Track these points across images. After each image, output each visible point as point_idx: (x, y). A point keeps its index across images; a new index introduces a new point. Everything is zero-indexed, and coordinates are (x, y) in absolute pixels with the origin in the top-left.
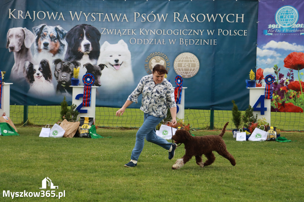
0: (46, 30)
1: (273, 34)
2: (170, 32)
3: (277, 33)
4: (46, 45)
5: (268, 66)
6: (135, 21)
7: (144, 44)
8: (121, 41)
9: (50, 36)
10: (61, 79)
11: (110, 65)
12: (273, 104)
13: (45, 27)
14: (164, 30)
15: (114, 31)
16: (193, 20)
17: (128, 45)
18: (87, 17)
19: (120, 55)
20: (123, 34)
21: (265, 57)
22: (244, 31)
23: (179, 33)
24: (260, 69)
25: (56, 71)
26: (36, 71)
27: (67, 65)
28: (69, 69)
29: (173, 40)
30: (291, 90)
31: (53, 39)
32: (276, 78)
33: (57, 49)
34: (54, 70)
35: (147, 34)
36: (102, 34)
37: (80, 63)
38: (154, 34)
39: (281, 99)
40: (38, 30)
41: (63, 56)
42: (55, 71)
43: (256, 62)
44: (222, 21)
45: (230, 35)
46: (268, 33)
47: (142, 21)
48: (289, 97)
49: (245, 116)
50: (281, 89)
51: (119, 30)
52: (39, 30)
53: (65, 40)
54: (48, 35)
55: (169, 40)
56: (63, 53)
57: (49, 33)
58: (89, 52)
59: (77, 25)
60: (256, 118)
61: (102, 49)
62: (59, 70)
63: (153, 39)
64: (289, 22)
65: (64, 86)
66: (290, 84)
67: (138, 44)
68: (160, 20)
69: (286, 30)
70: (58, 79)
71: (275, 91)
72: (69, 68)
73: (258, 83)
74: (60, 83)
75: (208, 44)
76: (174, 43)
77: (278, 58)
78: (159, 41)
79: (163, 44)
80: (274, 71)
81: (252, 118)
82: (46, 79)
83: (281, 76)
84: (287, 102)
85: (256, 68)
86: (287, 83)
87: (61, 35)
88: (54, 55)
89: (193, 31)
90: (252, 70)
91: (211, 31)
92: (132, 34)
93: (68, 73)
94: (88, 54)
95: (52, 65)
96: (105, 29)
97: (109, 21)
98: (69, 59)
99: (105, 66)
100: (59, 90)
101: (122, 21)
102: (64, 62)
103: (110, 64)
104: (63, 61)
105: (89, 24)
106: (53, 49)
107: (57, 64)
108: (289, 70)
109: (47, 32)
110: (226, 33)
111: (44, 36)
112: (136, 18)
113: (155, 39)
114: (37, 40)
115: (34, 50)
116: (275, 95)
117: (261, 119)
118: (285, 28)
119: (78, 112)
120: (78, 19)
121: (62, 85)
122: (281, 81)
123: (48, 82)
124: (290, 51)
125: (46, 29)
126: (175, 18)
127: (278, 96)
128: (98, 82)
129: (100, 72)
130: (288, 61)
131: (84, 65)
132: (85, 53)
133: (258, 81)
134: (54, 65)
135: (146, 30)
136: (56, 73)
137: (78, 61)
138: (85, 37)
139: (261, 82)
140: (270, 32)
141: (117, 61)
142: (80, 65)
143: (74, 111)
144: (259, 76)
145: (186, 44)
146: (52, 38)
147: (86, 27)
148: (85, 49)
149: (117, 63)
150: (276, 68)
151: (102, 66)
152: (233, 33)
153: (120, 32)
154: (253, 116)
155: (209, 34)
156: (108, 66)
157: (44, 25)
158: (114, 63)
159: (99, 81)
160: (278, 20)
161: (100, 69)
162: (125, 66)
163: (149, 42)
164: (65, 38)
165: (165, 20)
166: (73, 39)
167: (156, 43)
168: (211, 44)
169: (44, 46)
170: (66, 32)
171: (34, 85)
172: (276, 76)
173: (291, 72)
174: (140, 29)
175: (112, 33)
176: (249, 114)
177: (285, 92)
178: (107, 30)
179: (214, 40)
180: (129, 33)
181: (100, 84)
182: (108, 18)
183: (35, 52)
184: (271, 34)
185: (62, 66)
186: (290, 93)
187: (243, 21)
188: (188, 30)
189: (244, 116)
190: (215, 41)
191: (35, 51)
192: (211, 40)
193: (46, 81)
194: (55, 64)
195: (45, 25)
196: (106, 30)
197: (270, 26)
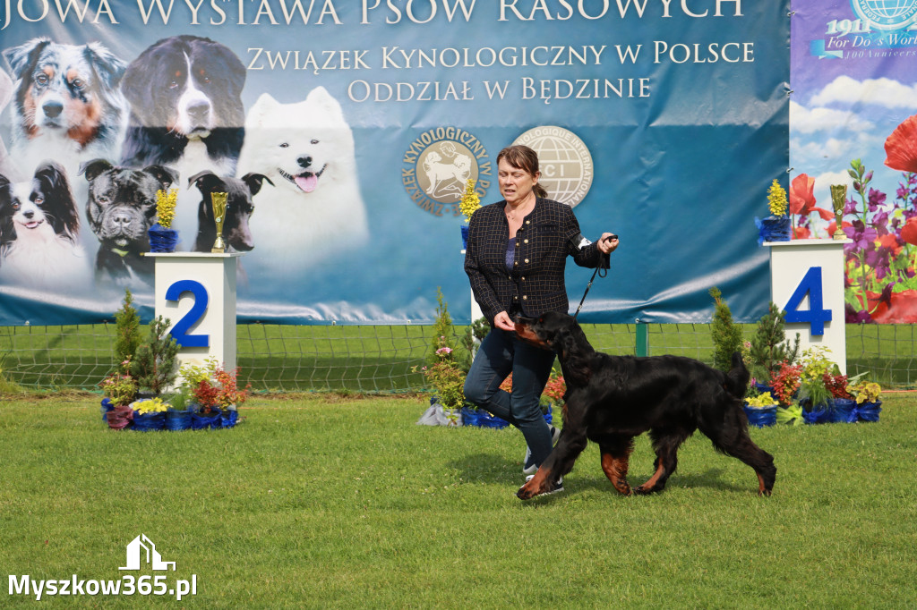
0: (51, 59)
1: (845, 54)
2: (486, 57)
3: (857, 49)
4: (53, 110)
5: (831, 164)
6: (365, 21)
7: (399, 99)
8: (319, 93)
9: (66, 80)
10: (112, 230)
11: (281, 177)
12: (853, 297)
13: (49, 49)
14: (466, 50)
15: (293, 55)
16: (566, 12)
17: (342, 106)
18: (195, 12)
19: (315, 142)
20: (324, 67)
21: (819, 136)
22: (742, 47)
23: (519, 60)
24: (803, 177)
25: (94, 200)
26: (19, 203)
27: (133, 181)
28: (140, 194)
29: (497, 85)
30: (912, 246)
31: (77, 92)
32: (859, 207)
33: (91, 124)
34: (86, 198)
35: (408, 66)
36: (250, 68)
37: (175, 171)
38: (433, 64)
39: (880, 277)
40: (21, 58)
41: (115, 150)
42: (88, 203)
43: (788, 152)
44: (666, 14)
45: (697, 60)
46: (827, 49)
47: (388, 22)
48: (906, 270)
49: (758, 341)
50: (878, 244)
51: (311, 54)
52: (25, 60)
53: (121, 93)
54: (59, 78)
55: (486, 83)
56: (114, 139)
57: (62, 70)
58: (205, 134)
59: (159, 38)
60: (797, 348)
61: (250, 124)
62: (102, 199)
63: (428, 84)
64: (899, 10)
65: (122, 253)
66: (909, 226)
67: (377, 100)
68: (450, 17)
69: (889, 37)
70: (99, 231)
71: (855, 250)
72: (139, 189)
73: (796, 227)
74: (108, 243)
75: (620, 94)
76: (502, 96)
77: (863, 137)
78: (451, 90)
79: (465, 98)
80: (853, 180)
81: (782, 348)
82: (58, 230)
83: (876, 198)
84: (898, 289)
85: (788, 174)
86: (896, 223)
87: (107, 75)
88: (84, 144)
89: (566, 51)
90: (775, 183)
91: (629, 49)
92: (357, 67)
93: (135, 207)
94: (203, 140)
95: (76, 182)
96: (261, 50)
97: (274, 22)
98: (136, 160)
99: (264, 180)
100: (105, 269)
101: (320, 22)
102: (119, 171)
103: (281, 172)
104: (115, 167)
105: (204, 37)
106: (79, 124)
107: (95, 176)
108: (904, 175)
109: (57, 66)
110: (680, 53)
111: (46, 79)
112: (368, 11)
113: (437, 84)
114: (21, 97)
115: (9, 129)
116: (857, 265)
117: (815, 350)
118: (886, 32)
119: (177, 343)
120: (166, 19)
121: (116, 251)
122: (875, 216)
123: (65, 242)
124: (905, 111)
125: (52, 54)
126: (503, 5)
127: (867, 267)
128: (242, 235)
129: (249, 201)
130: (899, 146)
131: (190, 180)
132: (191, 137)
133: (797, 218)
134: (86, 183)
135: (403, 51)
136: (93, 208)
137: (170, 166)
138: (190, 82)
139: (806, 222)
140: (834, 48)
141: (305, 162)
142: (178, 177)
143: (161, 341)
144: (799, 199)
145: (543, 97)
146: (73, 86)
147: (193, 44)
148: (193, 122)
149: (307, 170)
150: (858, 171)
151: (254, 182)
152: (704, 53)
153: (313, 61)
154: (785, 342)
155: (622, 60)
156: (277, 178)
157: (43, 40)
158: (296, 169)
159: (245, 234)
160: (861, 6)
161: (247, 191)
162: (334, 179)
163: (416, 95)
164: (120, 84)
165: (467, 17)
166: (149, 89)
167: (441, 96)
168: (631, 95)
169: (47, 115)
170: (123, 63)
171: (14, 253)
172: (857, 197)
173: (910, 183)
174: (383, 50)
175: (284, 66)
176: (771, 335)
177: (893, 255)
178: (268, 53)
179: (642, 80)
180: (346, 64)
181: (249, 244)
182: (269, 12)
183: (14, 138)
184: (839, 54)
185: (113, 185)
186: (908, 256)
187: (738, 13)
188: (549, 48)
189: (753, 344)
190: (645, 82)
191: (13, 132)
192: (631, 80)
193: (58, 236)
194: (87, 176)
195: (49, 40)
196: (263, 55)
197: (833, 27)
